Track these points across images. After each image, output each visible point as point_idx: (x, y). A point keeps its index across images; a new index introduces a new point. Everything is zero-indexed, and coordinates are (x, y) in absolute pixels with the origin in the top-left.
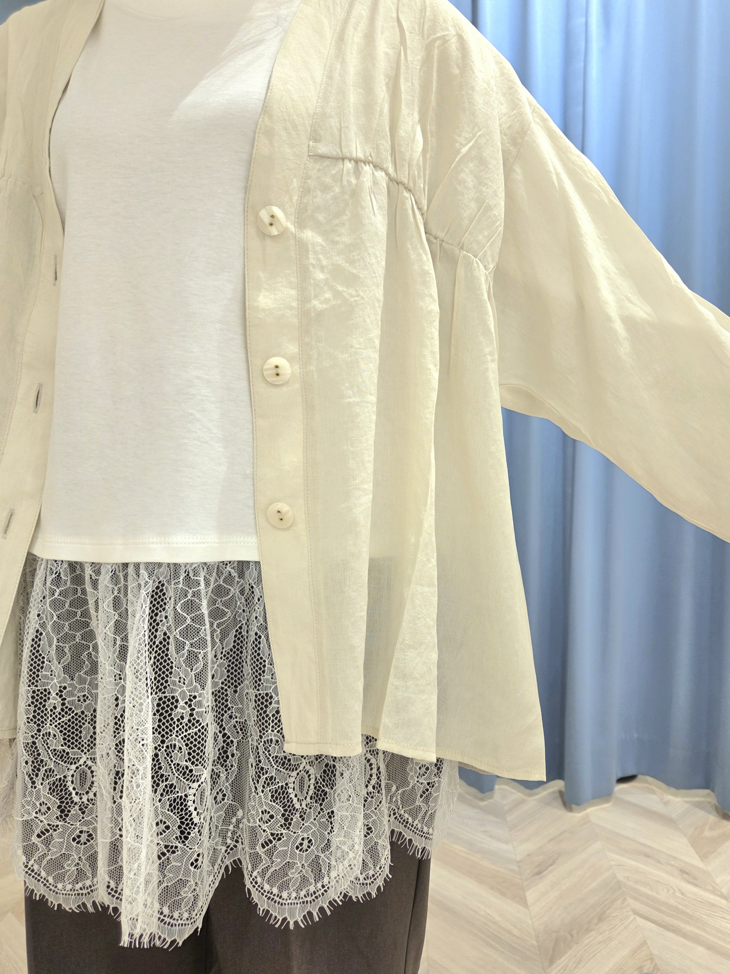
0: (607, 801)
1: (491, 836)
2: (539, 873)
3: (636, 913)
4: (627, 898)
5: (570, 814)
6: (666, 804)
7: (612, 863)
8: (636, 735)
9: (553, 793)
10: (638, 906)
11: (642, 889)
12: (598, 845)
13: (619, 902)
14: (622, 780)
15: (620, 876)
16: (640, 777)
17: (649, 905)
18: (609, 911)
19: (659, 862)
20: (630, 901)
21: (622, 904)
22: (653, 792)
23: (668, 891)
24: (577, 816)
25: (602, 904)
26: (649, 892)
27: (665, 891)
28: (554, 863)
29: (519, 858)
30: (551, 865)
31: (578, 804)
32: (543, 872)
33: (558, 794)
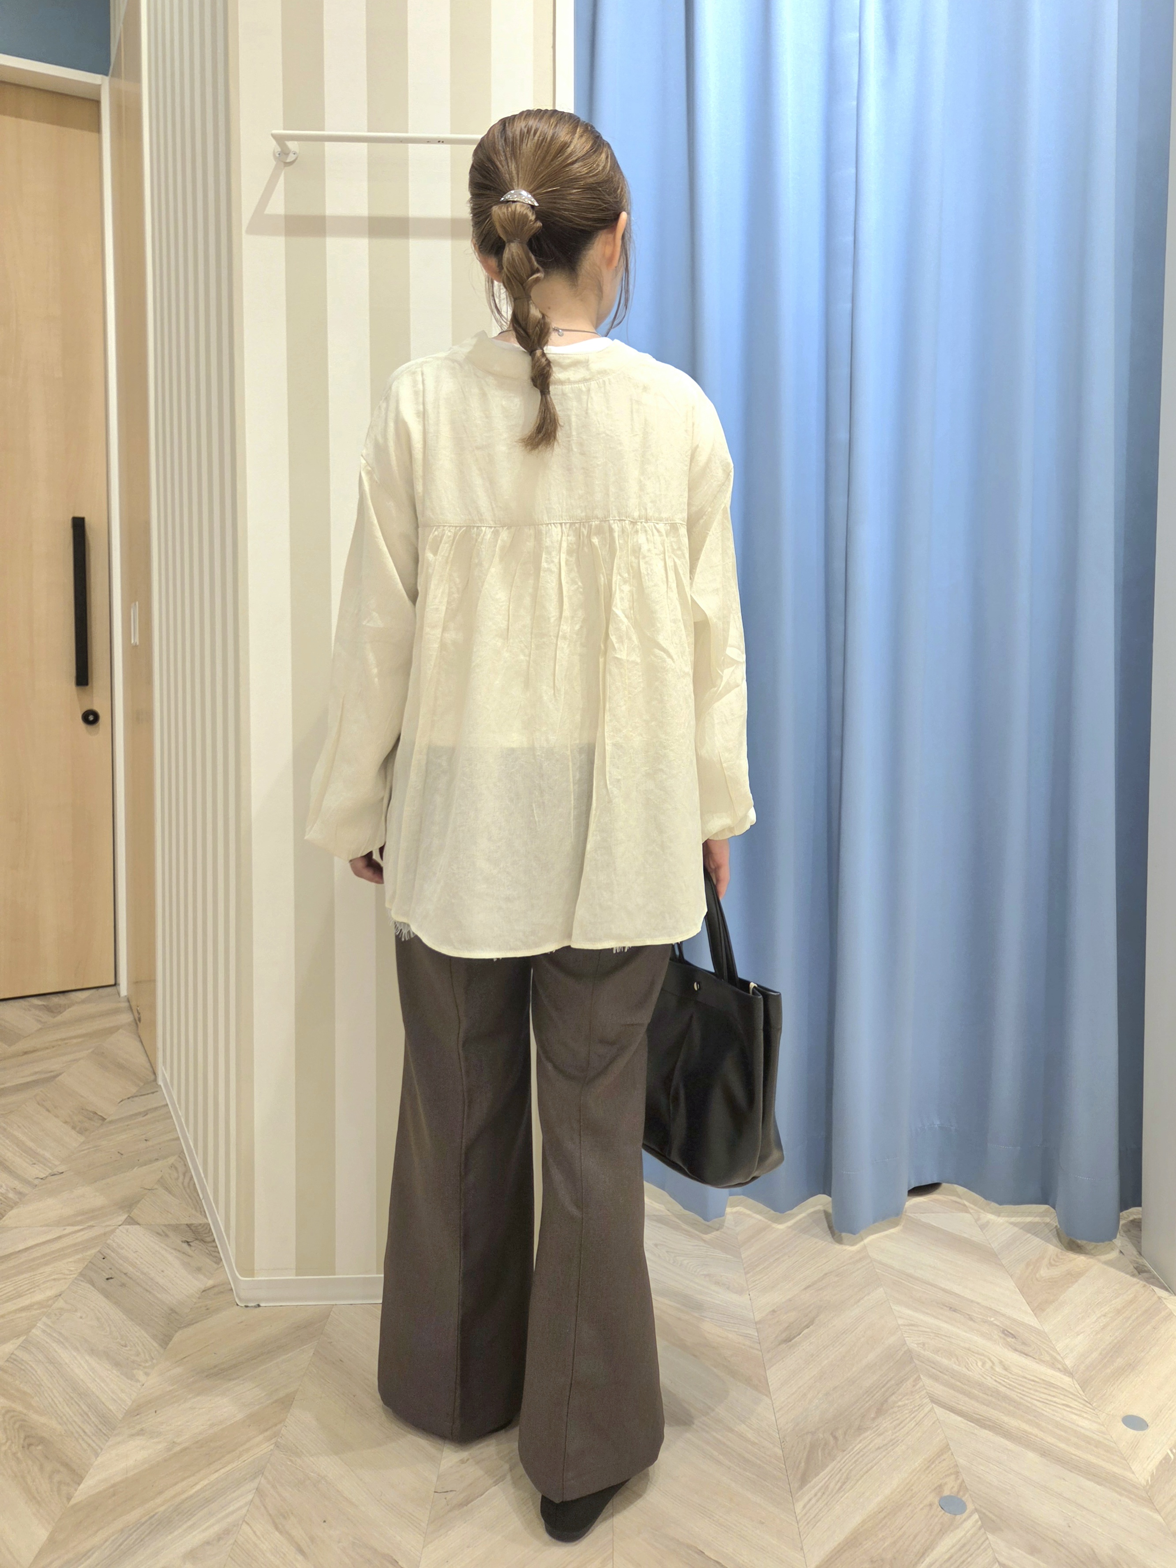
0: (896, 1224)
1: (717, 1283)
2: (788, 1340)
3: (935, 1401)
4: (922, 1376)
5: (838, 1247)
6: (983, 1227)
7: (900, 1322)
8: (937, 1123)
9: (815, 1212)
10: (939, 1390)
11: (945, 1362)
12: (879, 1293)
13: (909, 1383)
14: (918, 1191)
15: (912, 1343)
16: (944, 1185)
17: (952, 1387)
18: (893, 1398)
19: (971, 1319)
20: (926, 1381)
21: (914, 1386)
22: (965, 1209)
23: (984, 1364)
24: (849, 1250)
25: (883, 1387)
26: (956, 1367)
27: (980, 1364)
28: (812, 1322)
29: (758, 1317)
30: (807, 1327)
31: (853, 1232)
32: (794, 1337)
33: (823, 1215)
